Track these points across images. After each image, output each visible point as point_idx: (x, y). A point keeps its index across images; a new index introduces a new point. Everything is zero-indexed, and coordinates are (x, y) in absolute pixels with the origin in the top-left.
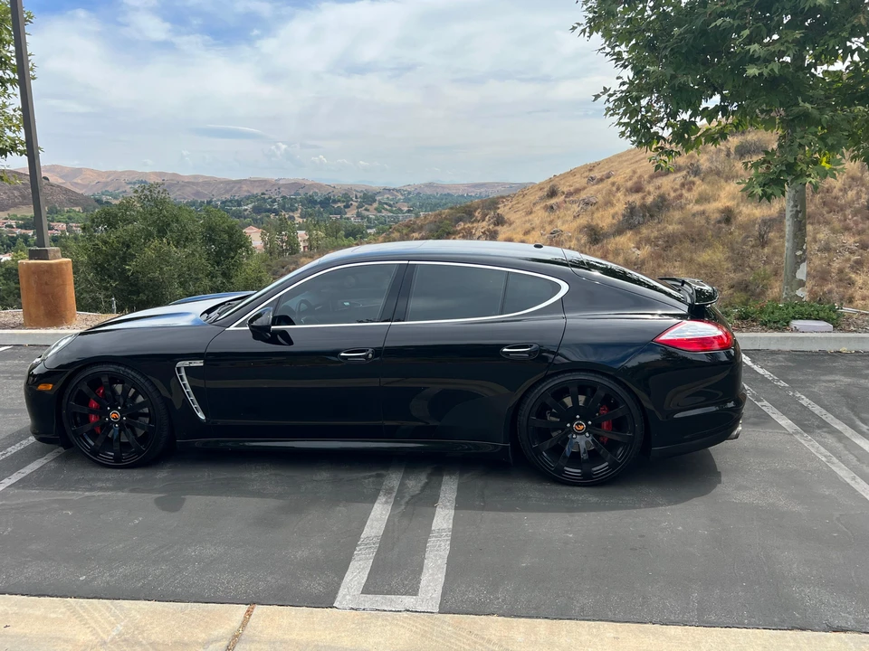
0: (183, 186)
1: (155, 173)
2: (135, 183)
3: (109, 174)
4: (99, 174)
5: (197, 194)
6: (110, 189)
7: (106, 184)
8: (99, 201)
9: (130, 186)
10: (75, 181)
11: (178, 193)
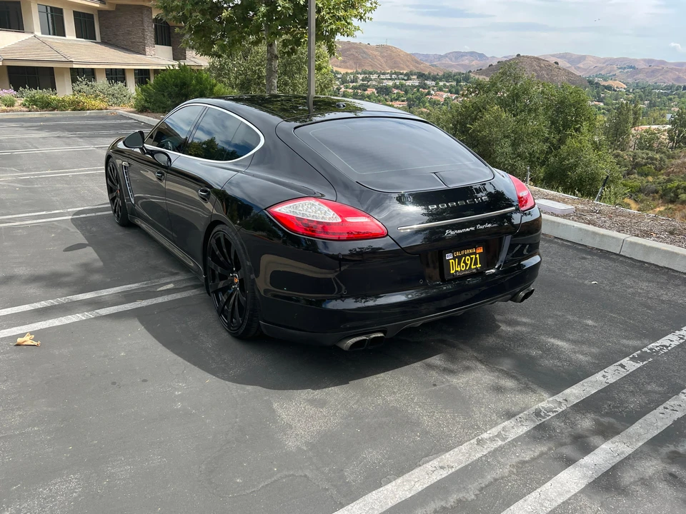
0: (667, 71)
1: (644, 60)
2: (625, 68)
3: (606, 60)
4: (598, 60)
5: (678, 79)
6: (603, 72)
7: (601, 69)
8: (591, 82)
9: (620, 70)
10: (578, 65)
11: (661, 77)
